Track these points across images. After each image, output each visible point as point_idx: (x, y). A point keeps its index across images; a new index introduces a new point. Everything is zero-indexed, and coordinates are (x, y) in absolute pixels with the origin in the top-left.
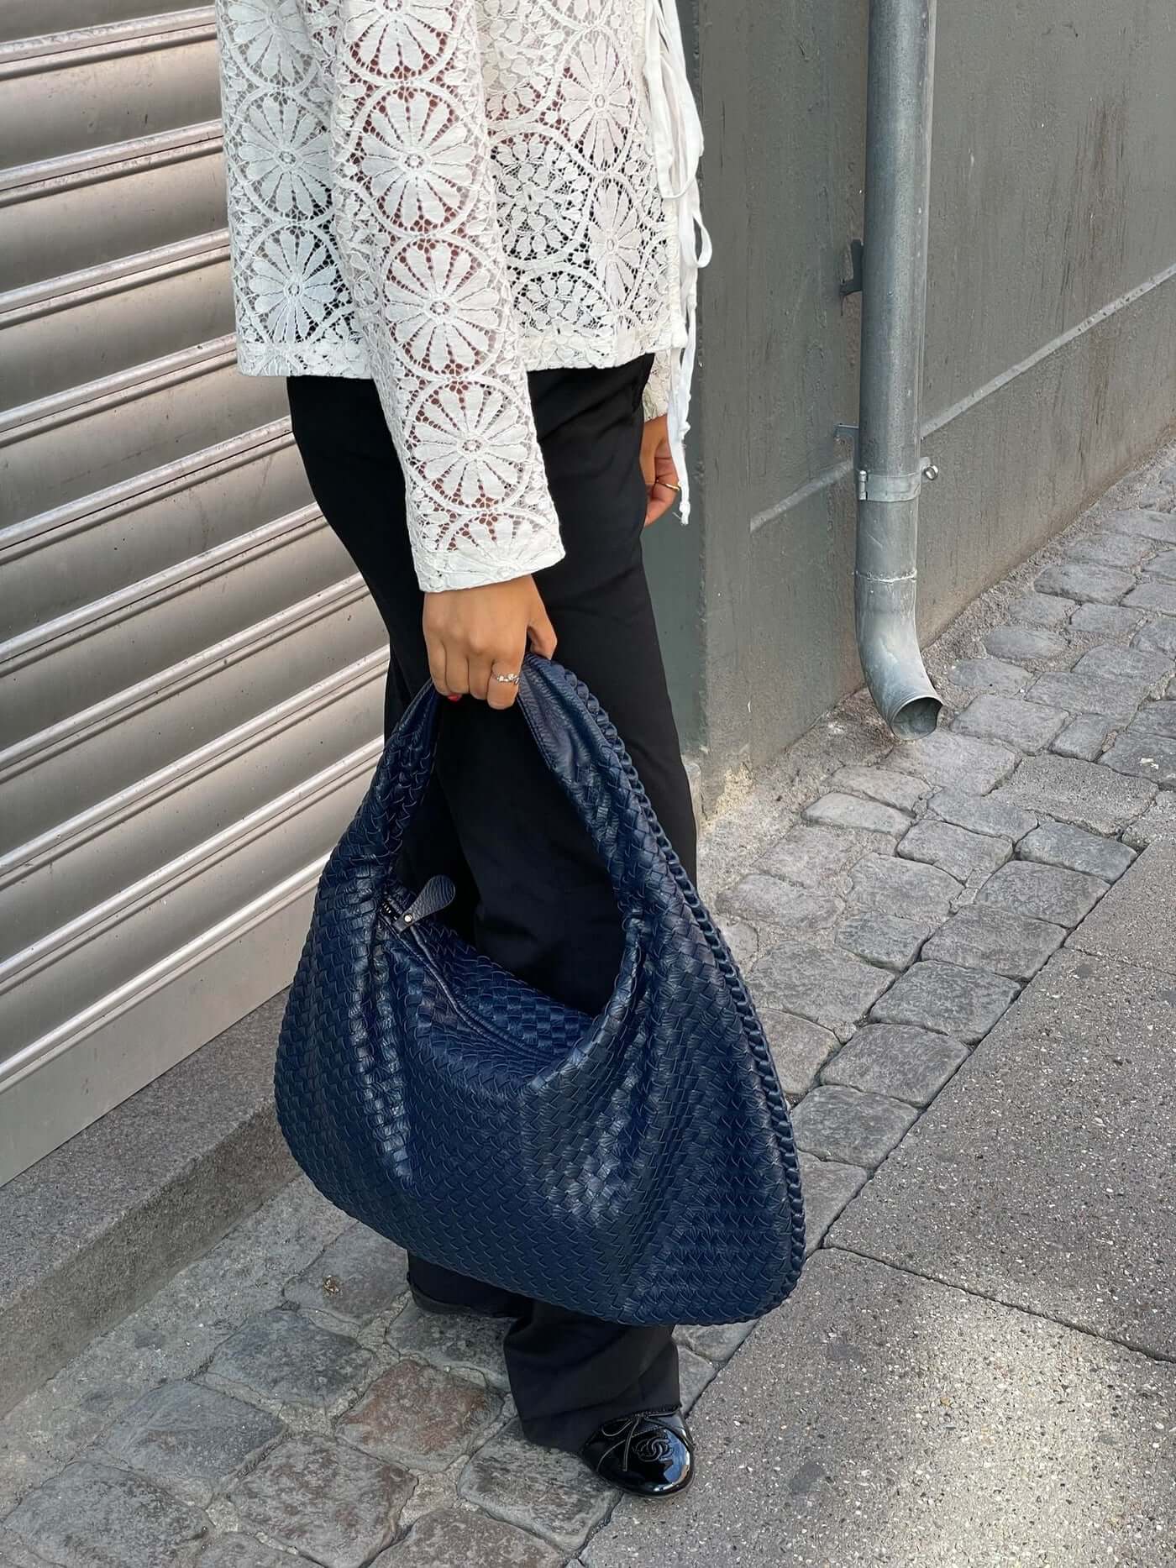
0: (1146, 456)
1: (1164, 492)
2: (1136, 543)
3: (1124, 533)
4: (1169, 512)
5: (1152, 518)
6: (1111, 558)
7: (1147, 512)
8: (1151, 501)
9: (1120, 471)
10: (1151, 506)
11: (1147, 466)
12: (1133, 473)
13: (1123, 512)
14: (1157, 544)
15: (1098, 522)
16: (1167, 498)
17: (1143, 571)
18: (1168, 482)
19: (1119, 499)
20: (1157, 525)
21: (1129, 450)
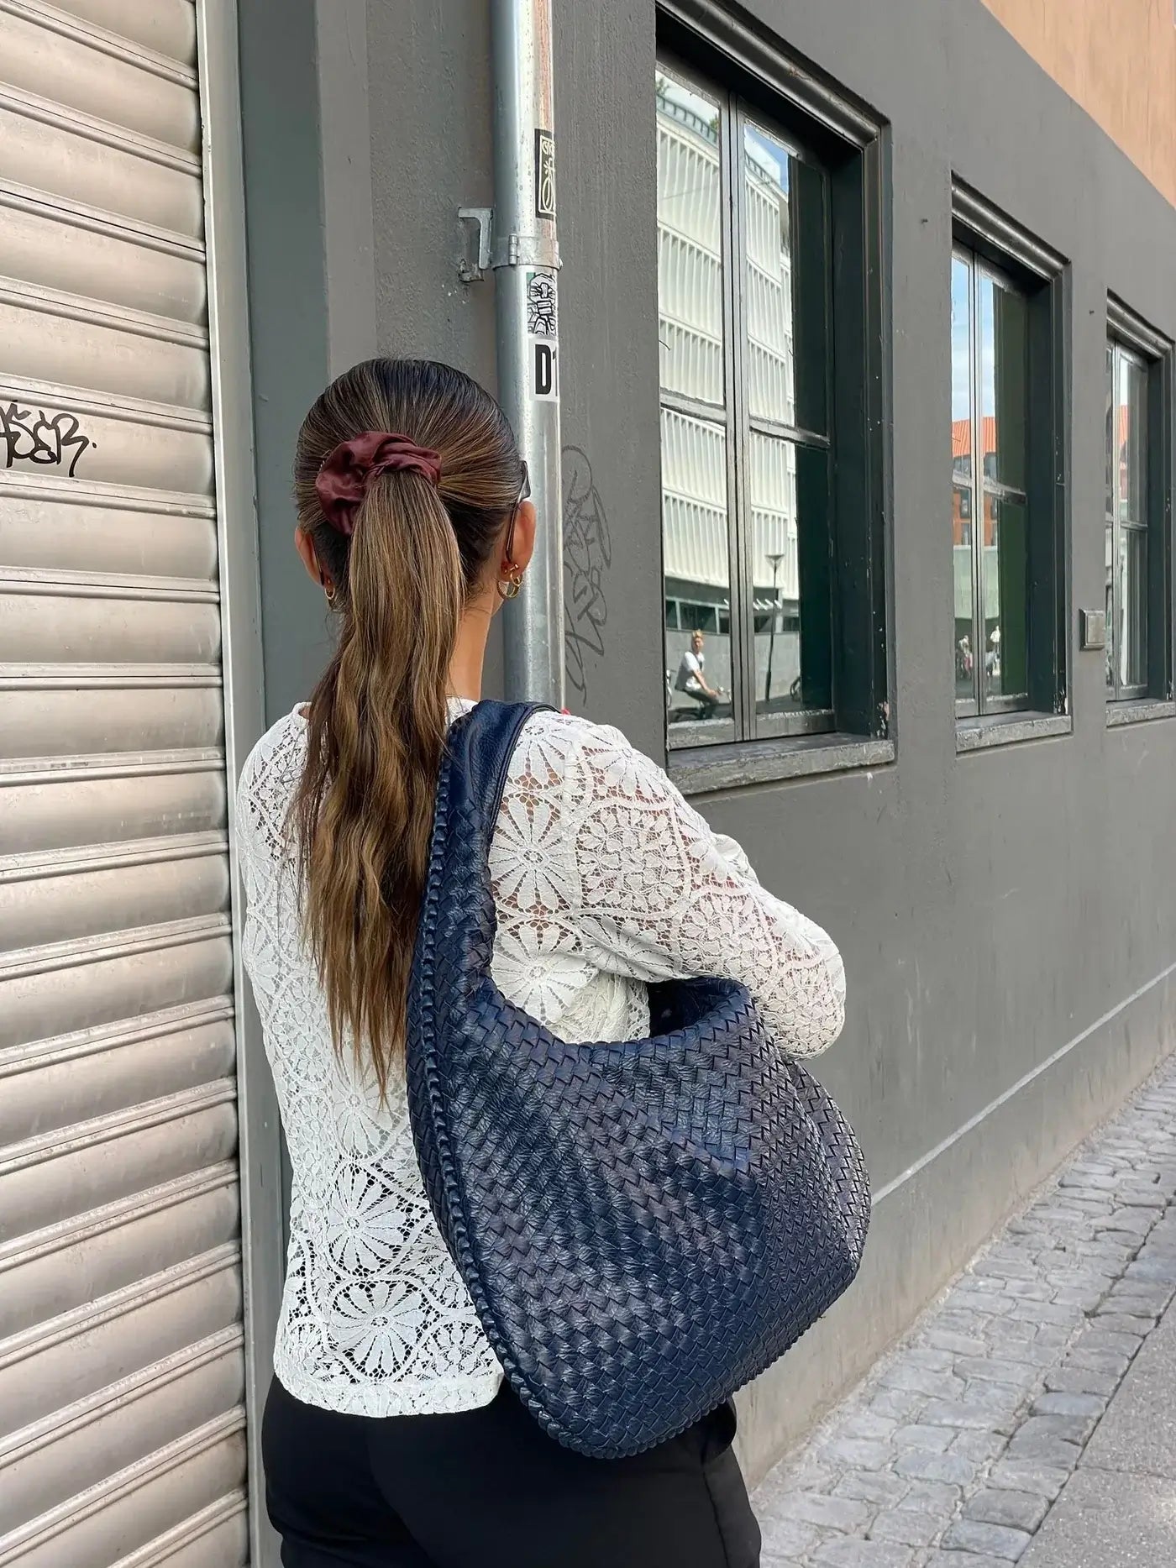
0: (802, 1434)
1: (823, 1473)
2: (800, 1529)
3: (788, 1520)
4: (829, 1493)
5: (814, 1502)
6: (778, 1547)
7: (809, 1495)
8: (811, 1483)
9: (779, 1452)
10: (811, 1488)
11: (805, 1445)
12: (790, 1454)
13: (785, 1496)
14: (821, 1530)
15: (762, 1508)
16: (827, 1479)
17: (810, 1560)
18: (825, 1462)
19: (780, 1481)
20: (820, 1509)
21: (785, 1429)
